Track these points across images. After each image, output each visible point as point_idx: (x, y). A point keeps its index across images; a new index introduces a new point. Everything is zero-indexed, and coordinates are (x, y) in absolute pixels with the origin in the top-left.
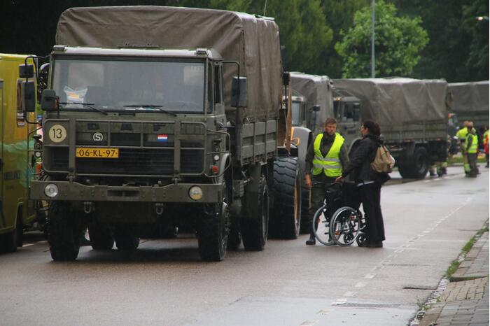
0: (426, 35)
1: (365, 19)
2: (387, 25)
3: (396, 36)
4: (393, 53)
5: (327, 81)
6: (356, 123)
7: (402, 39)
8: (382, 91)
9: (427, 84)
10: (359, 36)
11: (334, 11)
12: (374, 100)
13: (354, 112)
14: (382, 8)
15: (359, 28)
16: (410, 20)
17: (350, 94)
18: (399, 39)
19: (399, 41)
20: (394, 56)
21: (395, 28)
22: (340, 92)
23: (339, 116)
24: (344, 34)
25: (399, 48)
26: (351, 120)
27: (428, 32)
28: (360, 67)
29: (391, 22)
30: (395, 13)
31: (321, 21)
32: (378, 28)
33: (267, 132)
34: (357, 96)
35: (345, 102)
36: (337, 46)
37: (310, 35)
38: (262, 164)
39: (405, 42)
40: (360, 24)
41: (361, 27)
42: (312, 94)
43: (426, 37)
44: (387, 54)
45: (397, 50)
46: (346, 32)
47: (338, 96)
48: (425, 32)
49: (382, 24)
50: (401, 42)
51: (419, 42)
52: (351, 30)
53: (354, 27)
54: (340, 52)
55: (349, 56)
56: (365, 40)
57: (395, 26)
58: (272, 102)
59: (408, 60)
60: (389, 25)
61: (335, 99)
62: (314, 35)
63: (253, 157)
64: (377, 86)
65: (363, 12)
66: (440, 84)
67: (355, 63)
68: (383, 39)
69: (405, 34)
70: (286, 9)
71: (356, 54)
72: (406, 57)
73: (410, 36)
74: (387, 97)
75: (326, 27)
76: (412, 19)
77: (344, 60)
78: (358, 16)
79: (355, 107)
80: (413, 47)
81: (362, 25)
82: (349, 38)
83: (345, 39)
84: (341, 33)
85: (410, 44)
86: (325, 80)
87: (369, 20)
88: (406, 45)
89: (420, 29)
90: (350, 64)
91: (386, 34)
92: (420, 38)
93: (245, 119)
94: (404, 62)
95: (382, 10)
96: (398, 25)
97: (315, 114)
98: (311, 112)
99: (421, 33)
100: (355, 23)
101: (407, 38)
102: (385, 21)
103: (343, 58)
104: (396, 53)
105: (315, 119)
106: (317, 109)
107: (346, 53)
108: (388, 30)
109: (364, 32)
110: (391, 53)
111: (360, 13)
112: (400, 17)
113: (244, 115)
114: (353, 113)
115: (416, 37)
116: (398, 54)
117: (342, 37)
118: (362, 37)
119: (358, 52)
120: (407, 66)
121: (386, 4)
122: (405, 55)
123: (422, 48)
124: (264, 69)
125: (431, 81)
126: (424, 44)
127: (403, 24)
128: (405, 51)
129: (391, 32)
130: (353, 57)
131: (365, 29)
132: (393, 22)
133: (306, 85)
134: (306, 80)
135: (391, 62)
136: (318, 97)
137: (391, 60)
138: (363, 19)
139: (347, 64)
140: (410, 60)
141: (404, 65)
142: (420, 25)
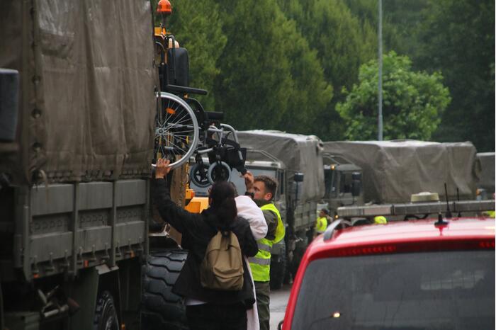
0: (448, 93)
1: (372, 74)
2: (399, 82)
3: (410, 94)
4: (407, 115)
5: (316, 143)
6: (356, 199)
7: (418, 98)
8: (390, 157)
9: (448, 148)
10: (365, 95)
11: (336, 66)
12: (380, 168)
13: (353, 184)
14: (394, 60)
15: (365, 84)
16: (427, 76)
17: (349, 161)
18: (414, 98)
19: (413, 101)
20: (407, 119)
21: (409, 84)
22: (334, 158)
23: (333, 189)
24: (347, 92)
25: (414, 108)
26: (350, 194)
27: (450, 90)
28: (366, 132)
29: (404, 77)
30: (410, 67)
31: (318, 75)
32: (388, 84)
33: (118, 204)
34: (357, 164)
35: (341, 172)
36: (338, 107)
37: (305, 93)
38: (103, 270)
39: (422, 102)
40: (366, 80)
41: (367, 84)
42: (294, 159)
43: (447, 97)
44: (399, 117)
45: (412, 112)
46: (350, 90)
47: (333, 163)
48: (446, 90)
49: (393, 80)
50: (417, 102)
51: (439, 102)
52: (355, 87)
53: (359, 83)
54: (342, 114)
55: (353, 118)
56: (373, 99)
57: (409, 82)
58: (128, 141)
59: (425, 123)
60: (402, 81)
61: (327, 167)
62: (309, 94)
63: (71, 258)
64: (383, 151)
65: (369, 65)
66: (465, 148)
67: (360, 127)
68: (394, 97)
69: (421, 93)
70: (272, 56)
71: (361, 116)
72: (423, 119)
73: (428, 95)
74: (395, 164)
75: (324, 83)
76: (430, 74)
77: (348, 123)
78: (363, 70)
79: (354, 177)
80: (432, 108)
81: (369, 81)
82: (353, 97)
83: (348, 99)
84: (344, 90)
85: (428, 105)
86: (312, 141)
87: (377, 75)
88: (424, 105)
89: (439, 87)
90: (355, 127)
91: (399, 92)
92: (440, 97)
93: (37, 172)
94: (421, 126)
95: (393, 63)
96: (414, 81)
97: (297, 186)
98: (291, 183)
99: (442, 91)
100: (360, 78)
101: (424, 97)
102: (397, 76)
103: (347, 121)
104: (411, 114)
105: (297, 192)
106: (299, 179)
107: (350, 115)
108: (401, 87)
109: (371, 89)
110: (404, 115)
111: (367, 67)
112: (416, 73)
113: (34, 162)
114: (351, 186)
115: (435, 95)
116: (413, 117)
117: (345, 96)
118: (368, 96)
119: (364, 114)
120: (424, 131)
121: (398, 55)
122: (421, 117)
123: (443, 110)
124: (102, 70)
125: (453, 144)
126: (444, 104)
127: (419, 80)
128: (422, 112)
129: (405, 89)
130: (358, 120)
131: (372, 85)
132: (407, 77)
133: (285, 147)
134: (286, 139)
135: (404, 126)
136: (302, 162)
137: (404, 123)
138: (370, 75)
139: (350, 129)
140: (428, 124)
141: (420, 130)
142: (438, 81)
